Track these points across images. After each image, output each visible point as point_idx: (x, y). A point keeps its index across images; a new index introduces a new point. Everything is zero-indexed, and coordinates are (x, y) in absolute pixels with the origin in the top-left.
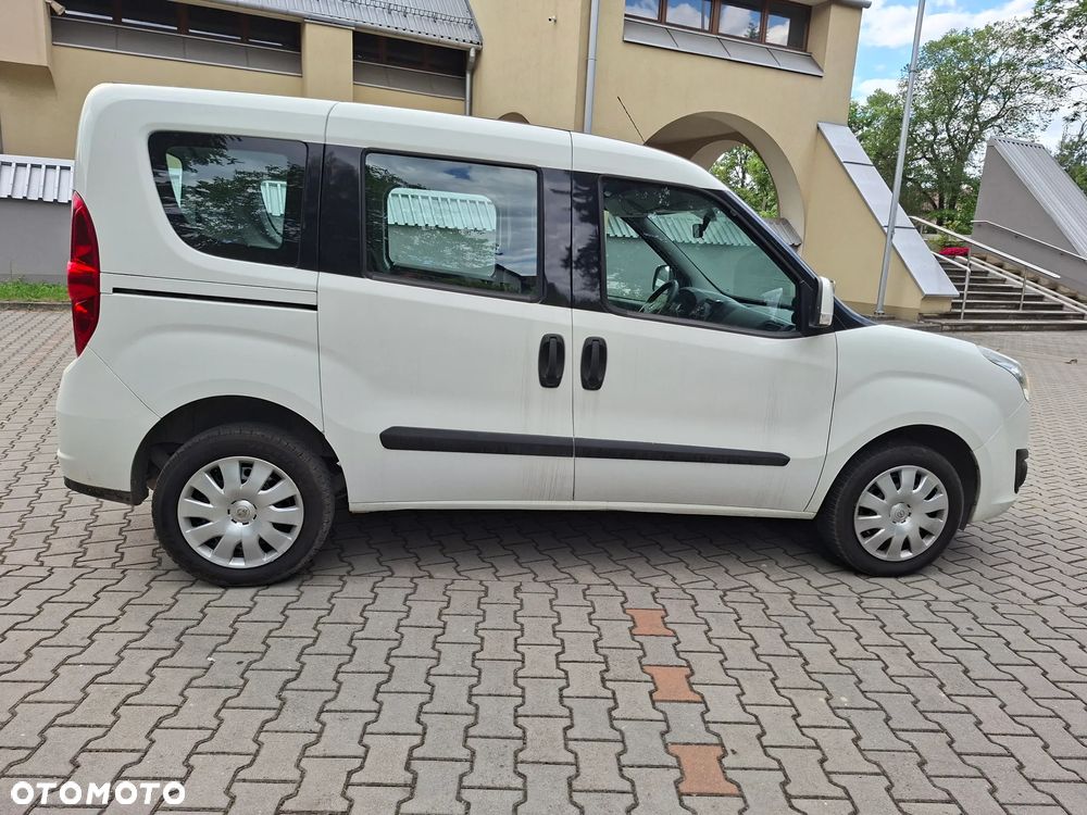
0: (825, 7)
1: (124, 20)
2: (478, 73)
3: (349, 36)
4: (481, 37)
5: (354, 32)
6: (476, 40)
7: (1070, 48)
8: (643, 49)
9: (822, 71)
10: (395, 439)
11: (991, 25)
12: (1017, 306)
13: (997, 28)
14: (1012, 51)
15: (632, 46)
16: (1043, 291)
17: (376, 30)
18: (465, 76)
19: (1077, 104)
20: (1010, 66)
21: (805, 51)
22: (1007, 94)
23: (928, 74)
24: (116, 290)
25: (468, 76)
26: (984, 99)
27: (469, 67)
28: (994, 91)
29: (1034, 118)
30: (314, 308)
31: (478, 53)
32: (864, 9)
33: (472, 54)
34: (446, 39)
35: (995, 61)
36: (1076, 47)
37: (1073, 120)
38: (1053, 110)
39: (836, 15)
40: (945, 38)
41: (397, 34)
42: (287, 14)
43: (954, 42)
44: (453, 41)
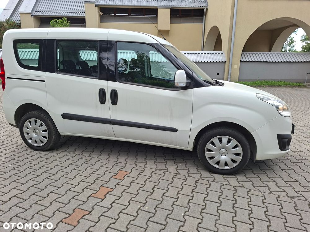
1: (116, 14)
2: (207, 15)
3: (169, 10)
4: (208, 5)
5: (171, 9)
6: (206, 6)
10: (66, 116)
17: (177, 7)
18: (203, 17)
24: (8, 78)
25: (204, 16)
27: (204, 14)
30: (44, 81)
31: (207, 9)
33: (205, 10)
34: (197, 7)
41: (183, 8)
42: (153, 7)
44: (199, 7)
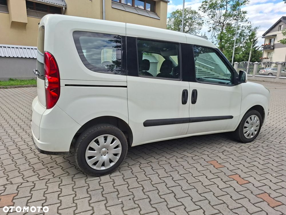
0: (159, 2)
4: (66, 4)
5: (26, 1)
7: (209, 14)
8: (117, 10)
9: (160, 18)
10: (147, 124)
11: (186, 8)
12: (206, 75)
13: (187, 9)
14: (191, 15)
15: (114, 9)
16: (209, 71)
17: (33, 0)
19: (210, 28)
20: (191, 18)
21: (155, 13)
22: (191, 25)
23: (173, 20)
24: (66, 85)
26: (186, 26)
27: (63, 12)
28: (187, 24)
29: (197, 31)
30: (126, 87)
32: (168, 3)
33: (64, 9)
34: (55, 4)
35: (187, 17)
36: (211, 14)
37: (210, 31)
38: (200, 29)
39: (162, 4)
40: (177, 11)
43: (178, 12)
44: (58, 5)
